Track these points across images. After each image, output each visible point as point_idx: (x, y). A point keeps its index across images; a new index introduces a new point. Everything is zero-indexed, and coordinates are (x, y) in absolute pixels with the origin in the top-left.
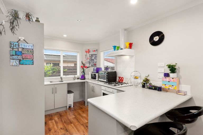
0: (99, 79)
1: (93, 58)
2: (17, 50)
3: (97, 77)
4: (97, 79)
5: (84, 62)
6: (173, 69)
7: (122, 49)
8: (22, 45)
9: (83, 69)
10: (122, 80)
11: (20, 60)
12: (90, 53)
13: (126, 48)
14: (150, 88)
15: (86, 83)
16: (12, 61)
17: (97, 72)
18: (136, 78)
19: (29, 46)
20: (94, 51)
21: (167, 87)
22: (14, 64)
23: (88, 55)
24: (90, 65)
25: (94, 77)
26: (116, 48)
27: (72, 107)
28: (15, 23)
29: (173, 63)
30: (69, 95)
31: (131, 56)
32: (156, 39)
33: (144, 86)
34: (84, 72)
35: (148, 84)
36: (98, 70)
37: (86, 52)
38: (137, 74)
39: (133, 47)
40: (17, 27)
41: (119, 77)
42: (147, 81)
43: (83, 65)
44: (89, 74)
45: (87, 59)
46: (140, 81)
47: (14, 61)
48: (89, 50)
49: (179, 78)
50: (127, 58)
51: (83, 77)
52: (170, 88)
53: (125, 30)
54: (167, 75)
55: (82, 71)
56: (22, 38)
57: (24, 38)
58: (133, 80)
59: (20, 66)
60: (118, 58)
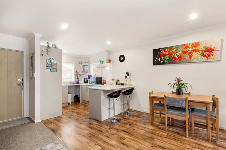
0: (91, 83)
1: (85, 68)
2: (49, 64)
3: (89, 82)
4: (89, 83)
5: (78, 71)
6: (128, 74)
7: (105, 63)
8: (52, 61)
9: (77, 76)
10: (106, 82)
11: (51, 69)
12: (83, 64)
13: (107, 62)
14: (119, 85)
15: (81, 86)
16: (47, 69)
17: (89, 78)
18: (113, 80)
19: (55, 62)
20: (86, 63)
21: (126, 83)
22: (48, 71)
23: (81, 65)
24: (83, 73)
25: (86, 82)
26: (102, 62)
27: (71, 104)
28: (49, 50)
29: (128, 71)
30: (68, 94)
31: (110, 67)
32: (122, 59)
33: (117, 84)
34: (78, 78)
35: (118, 83)
36: (89, 77)
37: (80, 63)
38: (114, 78)
39: (111, 62)
40: (49, 52)
41: (104, 81)
42: (118, 81)
43: (77, 73)
44: (82, 80)
45: (81, 68)
46: (115, 82)
47: (48, 69)
48: (81, 62)
49: (131, 78)
50: (108, 68)
51: (78, 82)
52: (127, 83)
53: (107, 51)
54: (126, 77)
55: (76, 77)
56: (52, 57)
57: (53, 58)
58: (111, 81)
59: (51, 72)
60: (103, 68)
